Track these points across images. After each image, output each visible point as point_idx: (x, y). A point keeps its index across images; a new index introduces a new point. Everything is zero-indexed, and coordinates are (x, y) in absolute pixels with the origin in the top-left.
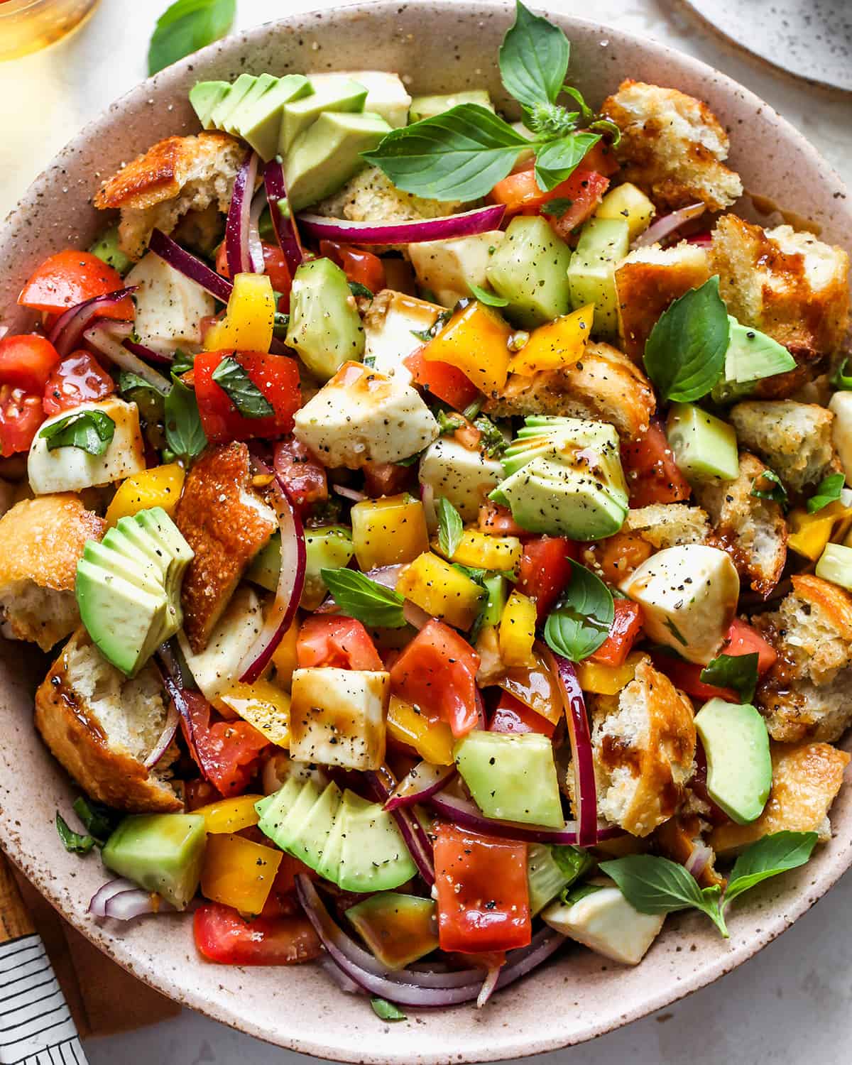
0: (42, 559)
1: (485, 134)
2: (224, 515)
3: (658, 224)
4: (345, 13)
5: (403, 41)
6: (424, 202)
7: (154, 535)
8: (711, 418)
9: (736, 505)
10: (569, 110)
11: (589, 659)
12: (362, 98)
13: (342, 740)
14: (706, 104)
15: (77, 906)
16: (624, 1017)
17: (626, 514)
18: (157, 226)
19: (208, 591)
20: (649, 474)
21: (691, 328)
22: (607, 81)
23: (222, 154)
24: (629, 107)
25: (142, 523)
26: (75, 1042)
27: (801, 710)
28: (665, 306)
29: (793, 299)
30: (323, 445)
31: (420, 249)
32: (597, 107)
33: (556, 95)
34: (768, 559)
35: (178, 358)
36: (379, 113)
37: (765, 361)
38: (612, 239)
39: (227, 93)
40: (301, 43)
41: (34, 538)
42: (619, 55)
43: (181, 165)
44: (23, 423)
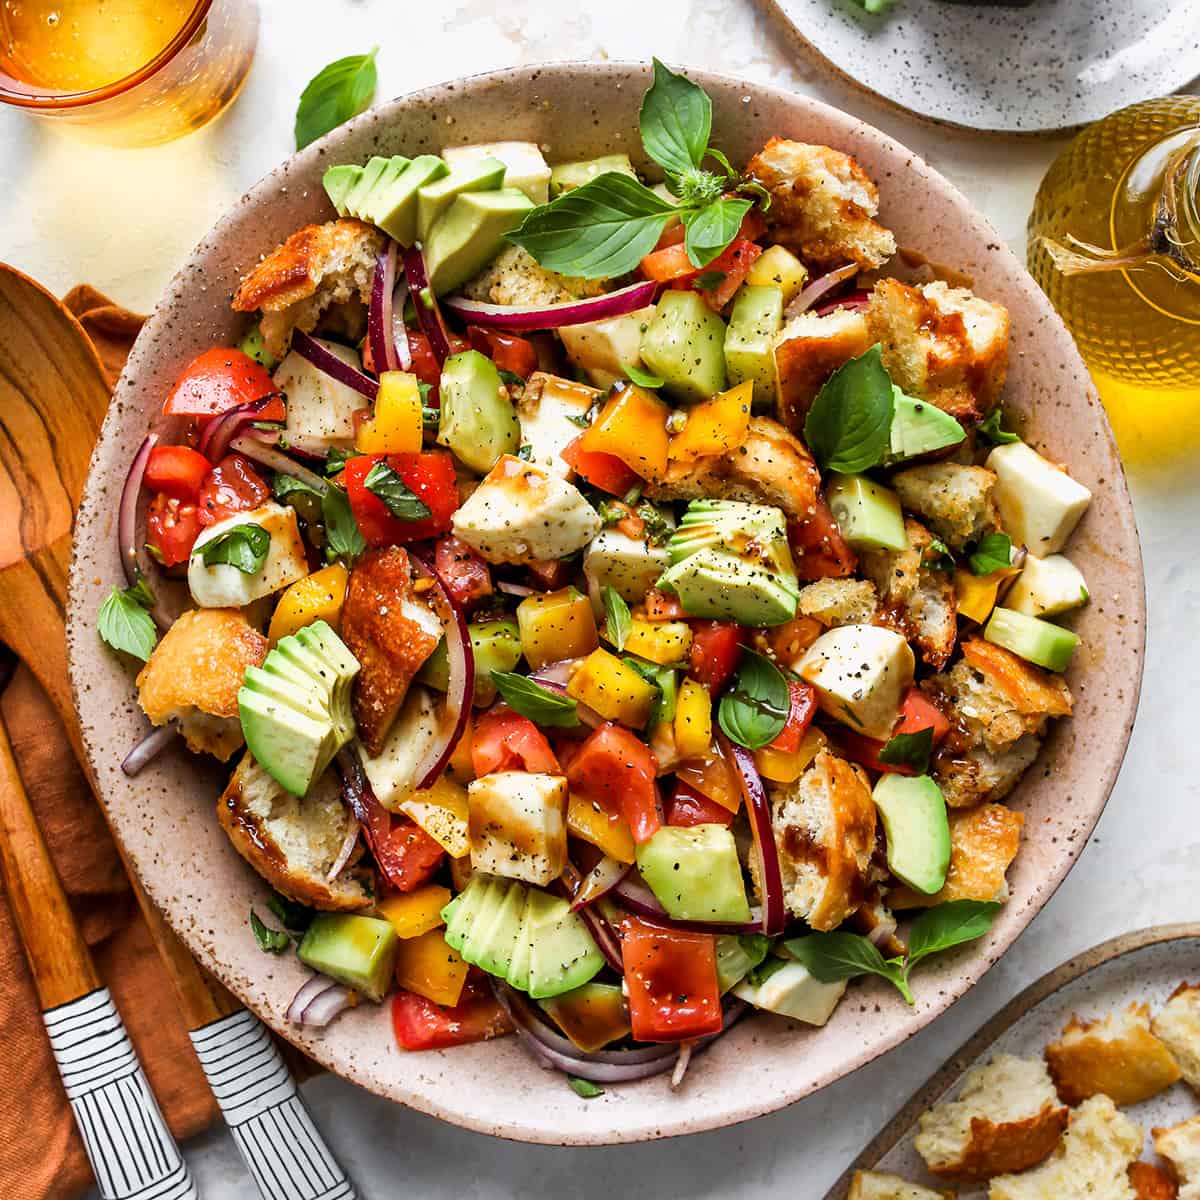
0: (205, 684)
1: (629, 203)
2: (387, 629)
3: (811, 287)
4: (477, 83)
5: (539, 108)
6: (571, 280)
7: (318, 654)
8: (876, 487)
9: (905, 579)
10: (715, 175)
11: (767, 747)
12: (501, 174)
13: (523, 857)
14: (855, 159)
15: (276, 1010)
16: (815, 1084)
17: (798, 600)
18: (298, 325)
19: (377, 706)
20: (815, 550)
21: (852, 398)
22: (749, 139)
23: (359, 244)
24: (775, 166)
25: (303, 642)
26: (295, 1101)
27: (977, 778)
28: (825, 378)
29: (956, 364)
30: (484, 545)
31: (571, 332)
32: (741, 166)
33: (700, 158)
34: (938, 628)
35: (332, 456)
36: (519, 188)
37: (934, 433)
38: (768, 309)
39: (359, 178)
40: (434, 118)
41: (196, 660)
42: (760, 111)
43: (316, 260)
44: (181, 534)
